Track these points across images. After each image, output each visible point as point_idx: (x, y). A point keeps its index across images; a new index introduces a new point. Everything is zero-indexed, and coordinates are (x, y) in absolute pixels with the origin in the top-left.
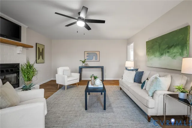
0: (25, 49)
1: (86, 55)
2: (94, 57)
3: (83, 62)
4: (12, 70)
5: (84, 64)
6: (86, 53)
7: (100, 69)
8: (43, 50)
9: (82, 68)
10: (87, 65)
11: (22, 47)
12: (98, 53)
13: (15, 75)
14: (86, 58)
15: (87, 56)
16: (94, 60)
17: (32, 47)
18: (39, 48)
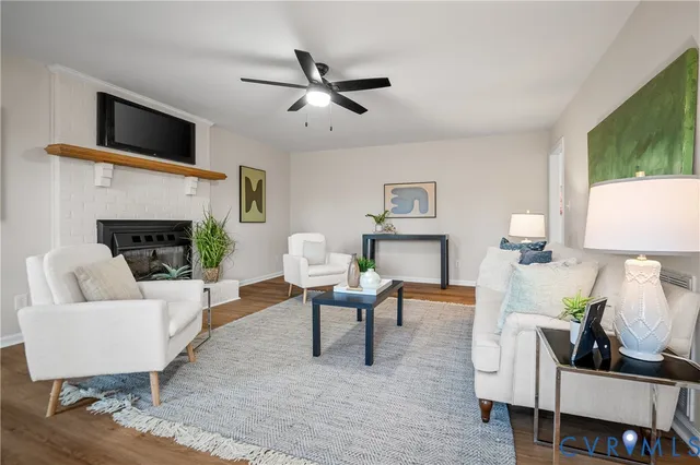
0: (206, 184)
1: (390, 196)
2: (416, 202)
3: (379, 220)
4: (171, 238)
5: (379, 228)
6: (389, 189)
7: (438, 245)
8: (260, 183)
9: (379, 240)
10: (389, 229)
11: (196, 179)
12: (429, 189)
13: (181, 249)
14: (390, 206)
15: (393, 201)
16: (416, 212)
17: (223, 177)
18: (247, 180)
